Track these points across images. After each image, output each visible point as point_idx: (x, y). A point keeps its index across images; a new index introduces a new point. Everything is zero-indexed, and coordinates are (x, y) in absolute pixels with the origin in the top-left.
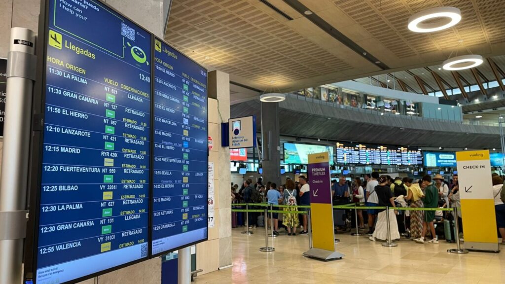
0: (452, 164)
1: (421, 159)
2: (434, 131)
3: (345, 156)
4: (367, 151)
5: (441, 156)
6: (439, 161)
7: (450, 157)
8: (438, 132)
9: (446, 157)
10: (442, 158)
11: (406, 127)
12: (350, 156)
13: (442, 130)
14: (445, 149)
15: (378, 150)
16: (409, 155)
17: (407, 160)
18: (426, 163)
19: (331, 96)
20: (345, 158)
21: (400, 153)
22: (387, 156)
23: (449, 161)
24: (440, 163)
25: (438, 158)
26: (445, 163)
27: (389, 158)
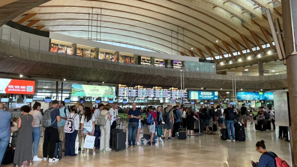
0: (211, 98)
1: (187, 95)
2: (190, 78)
3: (125, 92)
4: (144, 89)
5: (202, 93)
6: (200, 96)
7: (209, 94)
8: (193, 78)
9: (206, 94)
10: (203, 94)
11: (167, 76)
12: (130, 92)
13: (196, 77)
14: (207, 89)
15: (153, 89)
16: (177, 92)
17: (176, 95)
18: (191, 97)
19: (107, 56)
20: (125, 93)
21: (171, 91)
22: (160, 93)
23: (208, 96)
24: (201, 97)
25: (199, 94)
26: (205, 97)
27: (161, 94)
